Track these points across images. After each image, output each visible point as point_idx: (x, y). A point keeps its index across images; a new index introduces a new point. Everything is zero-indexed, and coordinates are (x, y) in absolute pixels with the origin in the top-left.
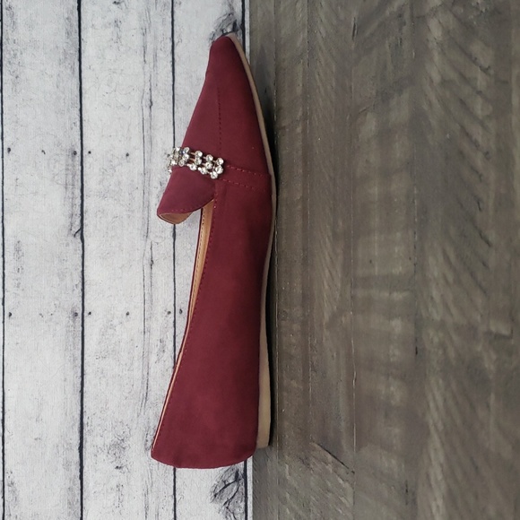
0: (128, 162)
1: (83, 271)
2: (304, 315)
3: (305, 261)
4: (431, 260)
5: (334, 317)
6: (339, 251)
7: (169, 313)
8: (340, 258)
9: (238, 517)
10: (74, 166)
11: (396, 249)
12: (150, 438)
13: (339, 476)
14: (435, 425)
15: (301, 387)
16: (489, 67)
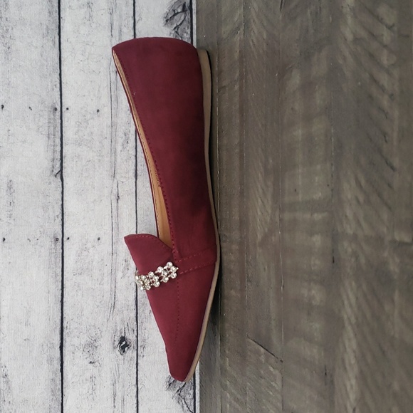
0: (99, 116)
1: (62, 205)
2: (241, 237)
3: (242, 193)
4: (346, 186)
5: (265, 237)
6: (270, 183)
8: (271, 189)
9: (188, 401)
10: (55, 120)
11: (317, 179)
12: (117, 339)
13: (270, 364)
14: (349, 319)
15: (239, 295)
16: (394, 25)
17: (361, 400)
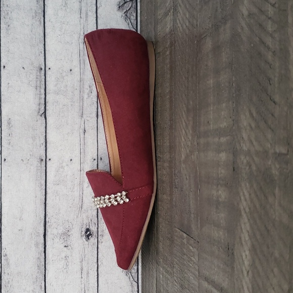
0: (71, 74)
1: (46, 136)
2: (170, 158)
3: (171, 127)
4: (243, 117)
5: (187, 156)
6: (190, 118)
7: (95, 159)
8: (191, 123)
9: (133, 274)
10: (41, 76)
11: (223, 113)
12: (84, 230)
13: (190, 245)
14: (244, 209)
15: (169, 198)
16: (275, 3)
17: (253, 265)
